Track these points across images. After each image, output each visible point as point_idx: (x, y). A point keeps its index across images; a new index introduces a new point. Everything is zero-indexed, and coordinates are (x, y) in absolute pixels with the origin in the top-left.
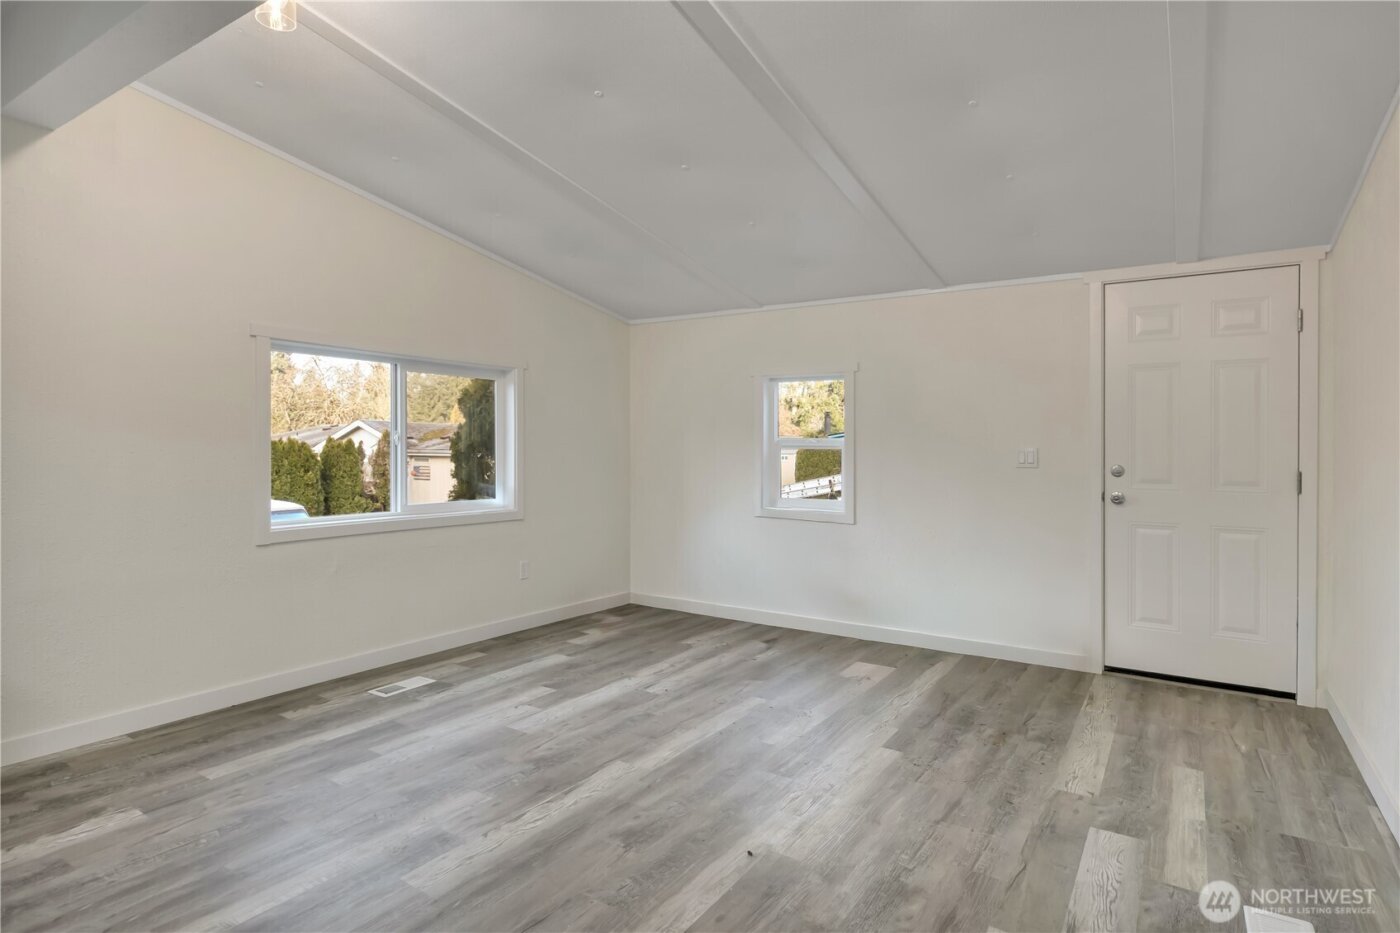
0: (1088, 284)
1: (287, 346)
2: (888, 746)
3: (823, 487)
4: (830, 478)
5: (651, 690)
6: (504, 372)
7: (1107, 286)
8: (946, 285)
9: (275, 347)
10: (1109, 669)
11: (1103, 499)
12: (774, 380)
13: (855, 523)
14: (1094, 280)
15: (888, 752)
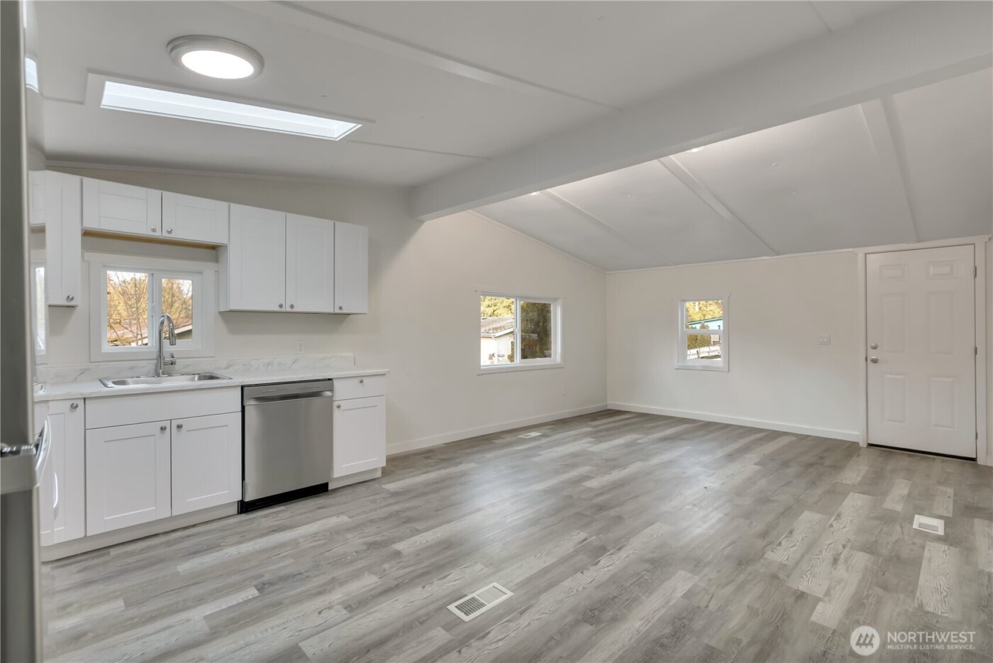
0: (857, 254)
1: (486, 294)
2: (756, 464)
3: (693, 355)
4: (698, 349)
5: (639, 441)
6: (555, 300)
7: (867, 255)
8: (778, 254)
9: (482, 295)
10: (871, 445)
11: (866, 360)
12: (685, 301)
13: (729, 371)
14: (860, 252)
15: (756, 466)
